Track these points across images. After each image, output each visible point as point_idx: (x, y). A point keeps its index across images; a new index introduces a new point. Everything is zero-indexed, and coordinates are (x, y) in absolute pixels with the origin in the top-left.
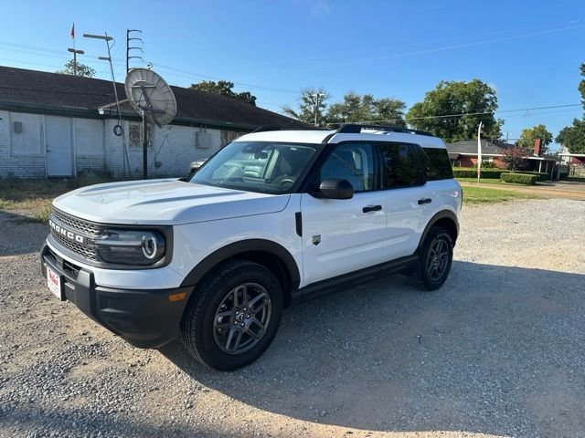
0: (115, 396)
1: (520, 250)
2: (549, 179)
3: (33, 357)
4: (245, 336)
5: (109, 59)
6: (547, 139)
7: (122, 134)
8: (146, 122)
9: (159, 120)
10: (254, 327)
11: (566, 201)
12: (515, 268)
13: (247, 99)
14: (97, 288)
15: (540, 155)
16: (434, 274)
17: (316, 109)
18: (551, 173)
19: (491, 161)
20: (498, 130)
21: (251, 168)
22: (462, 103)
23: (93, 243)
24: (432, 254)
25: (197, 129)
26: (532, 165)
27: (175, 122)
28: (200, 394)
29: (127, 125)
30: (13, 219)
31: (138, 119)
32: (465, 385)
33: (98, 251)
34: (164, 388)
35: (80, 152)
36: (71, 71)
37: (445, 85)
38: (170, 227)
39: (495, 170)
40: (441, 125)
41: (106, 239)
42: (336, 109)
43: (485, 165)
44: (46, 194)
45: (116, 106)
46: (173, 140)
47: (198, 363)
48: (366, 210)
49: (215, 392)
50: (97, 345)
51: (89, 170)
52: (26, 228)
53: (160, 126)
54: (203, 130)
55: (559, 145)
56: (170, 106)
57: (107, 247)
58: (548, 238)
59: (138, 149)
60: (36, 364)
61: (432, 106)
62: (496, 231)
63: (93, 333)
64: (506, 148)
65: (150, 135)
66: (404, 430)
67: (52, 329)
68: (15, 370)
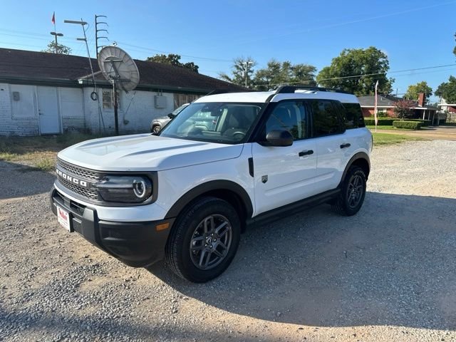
0: (117, 305)
1: (415, 181)
2: (431, 125)
3: (50, 276)
4: (213, 256)
5: (85, 40)
6: (428, 93)
7: (97, 99)
8: (116, 89)
9: (126, 87)
10: (219, 248)
11: (446, 142)
12: (412, 196)
13: (192, 68)
14: (100, 222)
15: (423, 106)
16: (353, 203)
17: (246, 74)
18: (433, 120)
19: (385, 111)
20: (390, 86)
21: (200, 123)
22: (361, 66)
23: (95, 187)
24: (351, 187)
25: (155, 94)
26: (418, 114)
27: (139, 88)
28: (182, 301)
29: (101, 91)
30: (19, 168)
31: (110, 86)
32: (386, 289)
33: (99, 193)
34: (153, 298)
35: (65, 114)
36: (53, 50)
37: (347, 52)
38: (155, 173)
39: (388, 118)
40: (344, 84)
41: (105, 183)
42: (261, 74)
43: (380, 115)
44: (41, 148)
45: (92, 77)
46: (136, 103)
47: (177, 277)
48: (301, 154)
49: (193, 300)
50: (97, 265)
51: (73, 128)
52: (29, 175)
53: (127, 92)
54: (160, 93)
55: (438, 97)
56: (134, 76)
57: (106, 189)
58: (436, 172)
59: (110, 110)
60: (52, 281)
61: (337, 69)
62: (394, 167)
63: (93, 256)
64: (397, 101)
65: (119, 99)
66: (343, 326)
67: (61, 253)
68: (37, 286)
